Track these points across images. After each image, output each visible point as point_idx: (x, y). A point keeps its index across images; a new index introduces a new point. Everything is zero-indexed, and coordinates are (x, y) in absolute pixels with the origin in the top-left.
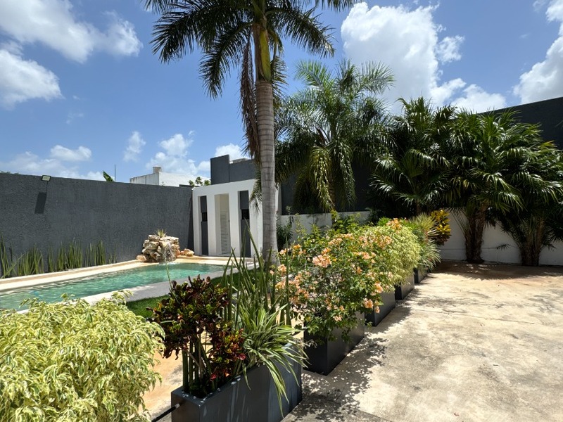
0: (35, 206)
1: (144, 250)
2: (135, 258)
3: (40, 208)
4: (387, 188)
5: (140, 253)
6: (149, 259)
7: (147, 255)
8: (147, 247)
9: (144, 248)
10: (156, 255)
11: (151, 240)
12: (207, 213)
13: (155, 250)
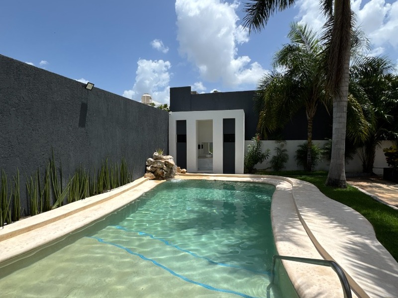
0: (78, 119)
1: (149, 168)
2: (143, 176)
3: (82, 123)
5: (146, 171)
6: (157, 177)
7: (153, 173)
8: (155, 165)
9: (149, 166)
10: (163, 173)
11: (157, 158)
12: (186, 135)
13: (162, 169)
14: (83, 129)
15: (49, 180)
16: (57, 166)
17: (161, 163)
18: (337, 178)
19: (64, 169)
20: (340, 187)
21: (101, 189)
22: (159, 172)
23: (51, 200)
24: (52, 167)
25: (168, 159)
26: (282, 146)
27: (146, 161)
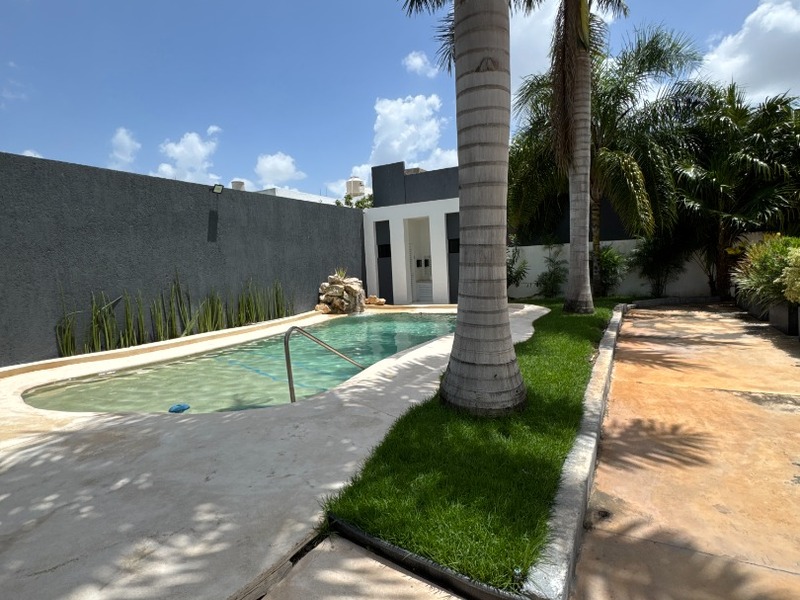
0: (206, 233)
1: (322, 298)
2: (313, 308)
3: (213, 236)
4: (695, 205)
5: (319, 302)
6: (334, 310)
7: (329, 304)
8: (330, 293)
9: (322, 294)
10: (343, 304)
11: (333, 283)
12: (389, 246)
13: (341, 297)
14: (213, 244)
15: (174, 305)
16: (183, 288)
17: (337, 288)
18: (574, 298)
19: (192, 293)
20: (578, 312)
21: (243, 320)
22: (337, 302)
23: (179, 328)
24: (178, 290)
25: (351, 283)
26: (557, 254)
27: (319, 286)
